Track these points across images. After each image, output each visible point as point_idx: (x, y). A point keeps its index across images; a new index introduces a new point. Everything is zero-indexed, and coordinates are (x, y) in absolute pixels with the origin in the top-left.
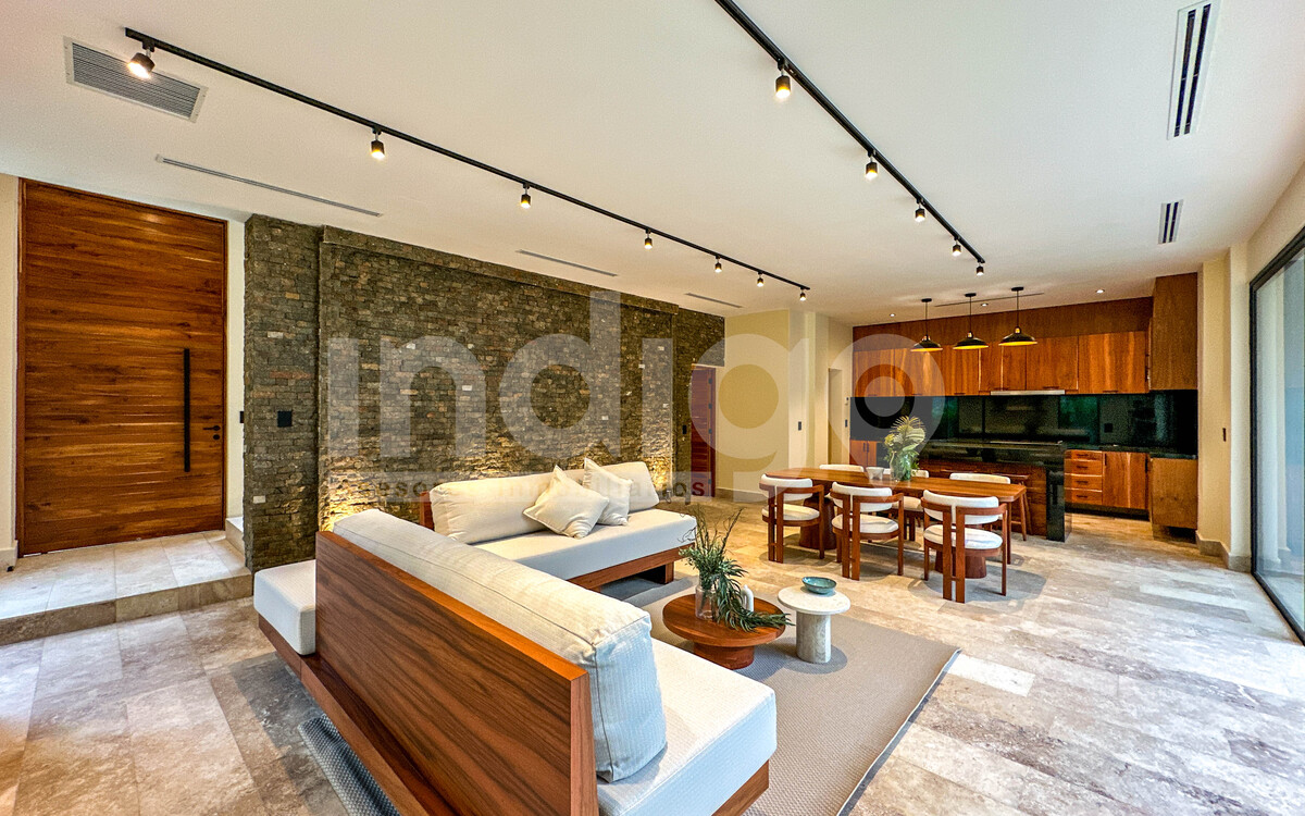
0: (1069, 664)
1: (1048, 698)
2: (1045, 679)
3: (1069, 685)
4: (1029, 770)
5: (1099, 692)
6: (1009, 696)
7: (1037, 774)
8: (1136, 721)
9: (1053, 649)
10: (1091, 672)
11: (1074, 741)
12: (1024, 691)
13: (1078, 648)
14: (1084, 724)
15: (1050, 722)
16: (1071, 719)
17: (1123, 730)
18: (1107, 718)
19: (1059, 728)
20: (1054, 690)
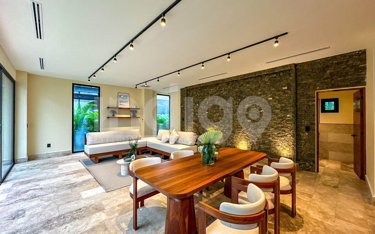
0: (77, 208)
1: (75, 195)
2: (80, 199)
3: (73, 201)
4: (70, 183)
5: (63, 205)
6: (84, 190)
7: (69, 184)
8: (52, 203)
9: (85, 211)
10: (69, 210)
11: (64, 191)
12: (82, 193)
13: (78, 218)
14: (64, 195)
15: (71, 191)
16: (67, 194)
17: (55, 199)
18: (59, 199)
19: (69, 191)
20: (75, 198)
